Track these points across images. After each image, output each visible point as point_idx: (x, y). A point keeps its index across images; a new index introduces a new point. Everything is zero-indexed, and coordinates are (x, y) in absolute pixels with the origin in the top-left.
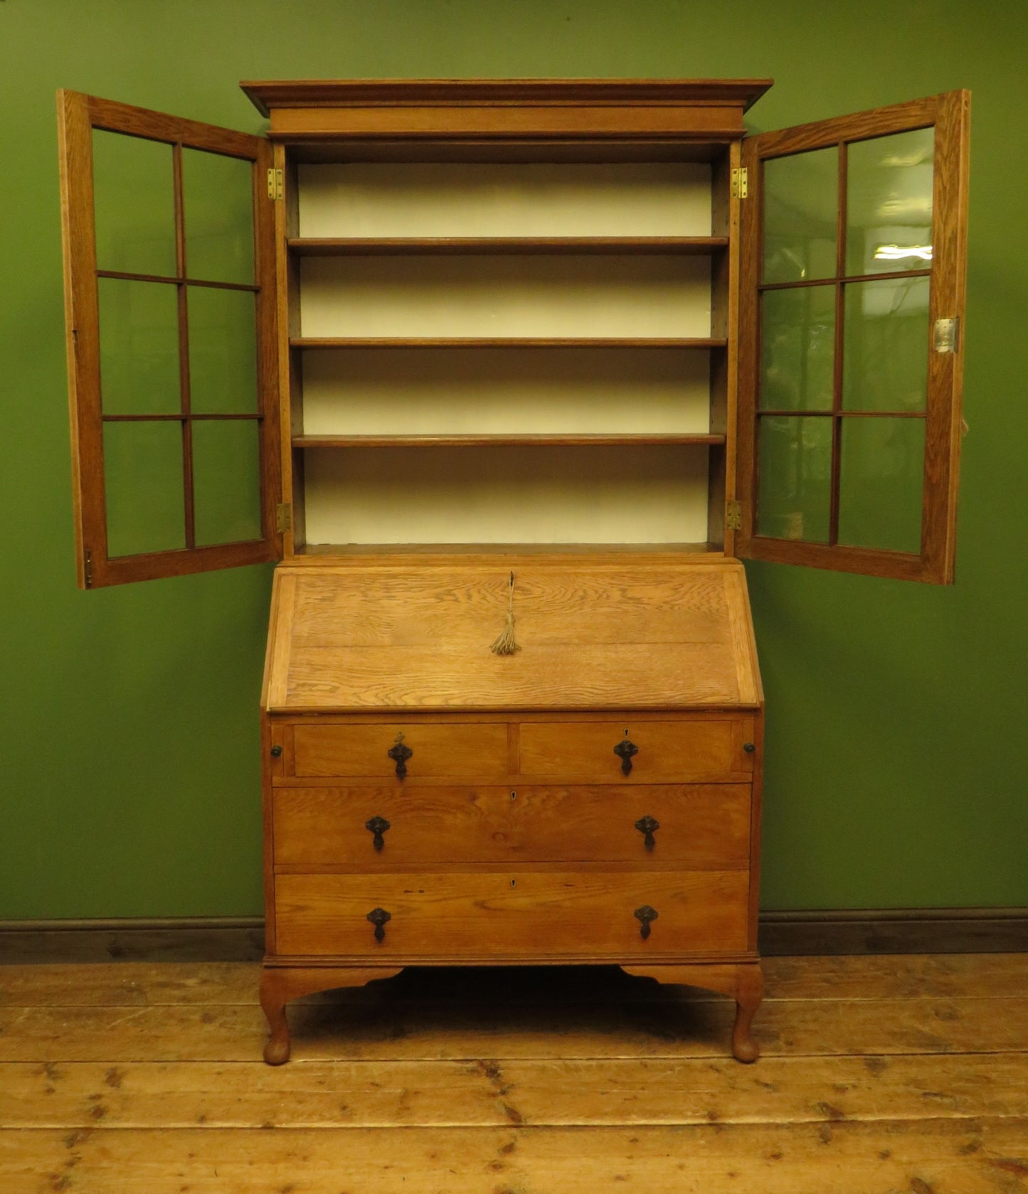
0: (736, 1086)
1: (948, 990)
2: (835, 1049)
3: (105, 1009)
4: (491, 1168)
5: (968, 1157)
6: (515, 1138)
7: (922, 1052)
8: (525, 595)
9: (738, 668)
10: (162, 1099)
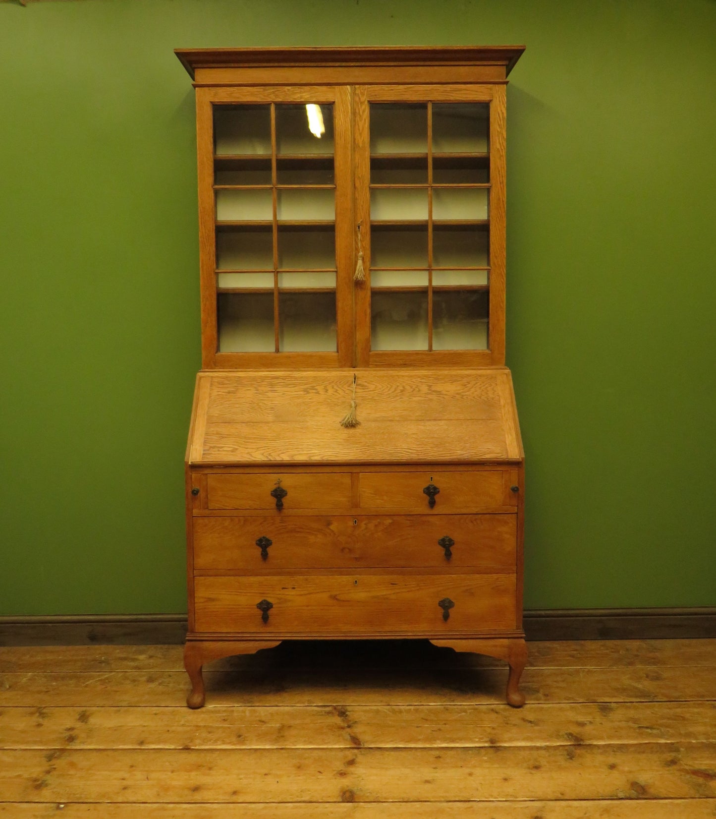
0: (509, 722)
1: (655, 661)
2: (578, 699)
3: (82, 674)
4: (339, 775)
5: (670, 768)
6: (356, 755)
7: (638, 701)
8: (363, 389)
9: (506, 435)
10: (115, 730)
